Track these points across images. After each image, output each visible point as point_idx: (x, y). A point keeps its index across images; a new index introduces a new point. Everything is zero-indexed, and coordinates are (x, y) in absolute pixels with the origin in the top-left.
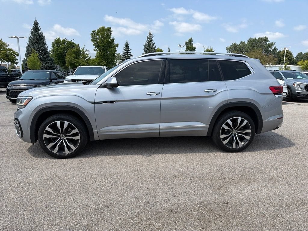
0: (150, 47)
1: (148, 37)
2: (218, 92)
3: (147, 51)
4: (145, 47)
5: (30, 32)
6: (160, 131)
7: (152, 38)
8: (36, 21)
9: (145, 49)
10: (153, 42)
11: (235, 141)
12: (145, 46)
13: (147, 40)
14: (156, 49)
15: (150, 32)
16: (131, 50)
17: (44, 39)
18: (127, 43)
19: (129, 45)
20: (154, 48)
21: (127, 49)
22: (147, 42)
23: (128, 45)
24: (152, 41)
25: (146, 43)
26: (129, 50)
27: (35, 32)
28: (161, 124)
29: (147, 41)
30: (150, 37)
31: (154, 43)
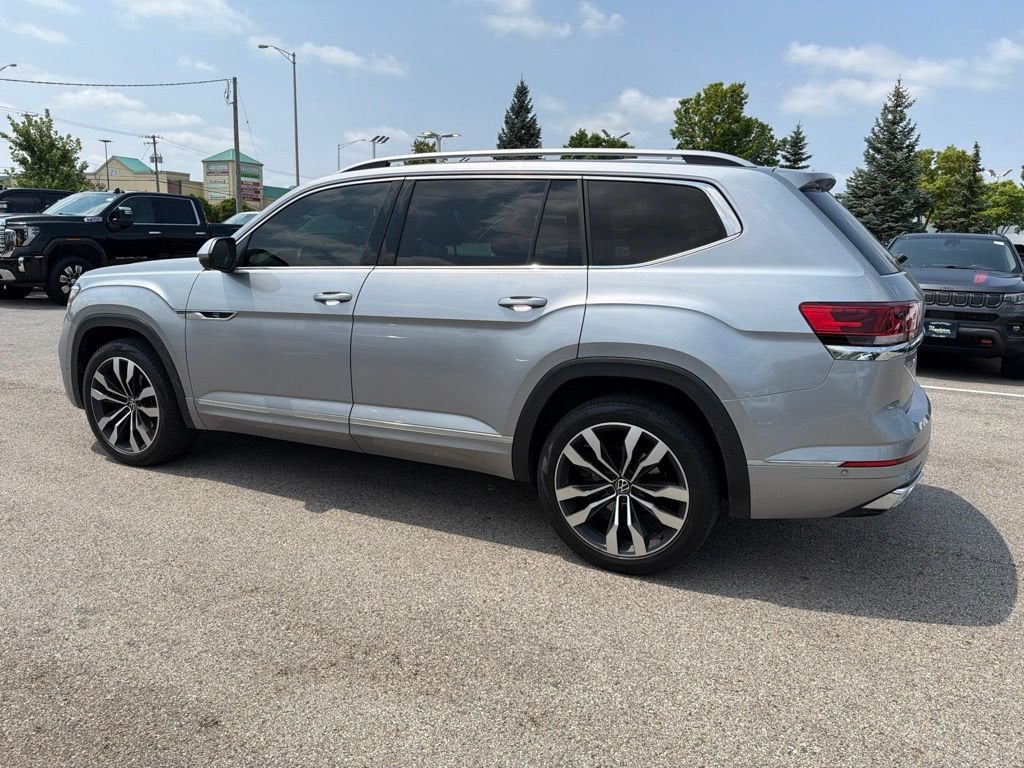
0: (889, 143)
1: (886, 108)
2: (547, 310)
3: (874, 159)
4: (871, 145)
5: (504, 119)
6: (354, 432)
7: (905, 111)
8: (522, 83)
9: (871, 152)
10: (908, 124)
11: (616, 522)
12: (869, 142)
13: (880, 116)
14: (917, 149)
15: (897, 89)
16: (810, 157)
17: (538, 137)
18: (798, 133)
19: (805, 142)
20: (911, 147)
21: (794, 155)
22: (879, 125)
23: (803, 139)
24: (902, 120)
25: (877, 129)
26: (801, 160)
27: (516, 117)
28: (357, 408)
29: (881, 121)
30: (897, 106)
31: (912, 129)
